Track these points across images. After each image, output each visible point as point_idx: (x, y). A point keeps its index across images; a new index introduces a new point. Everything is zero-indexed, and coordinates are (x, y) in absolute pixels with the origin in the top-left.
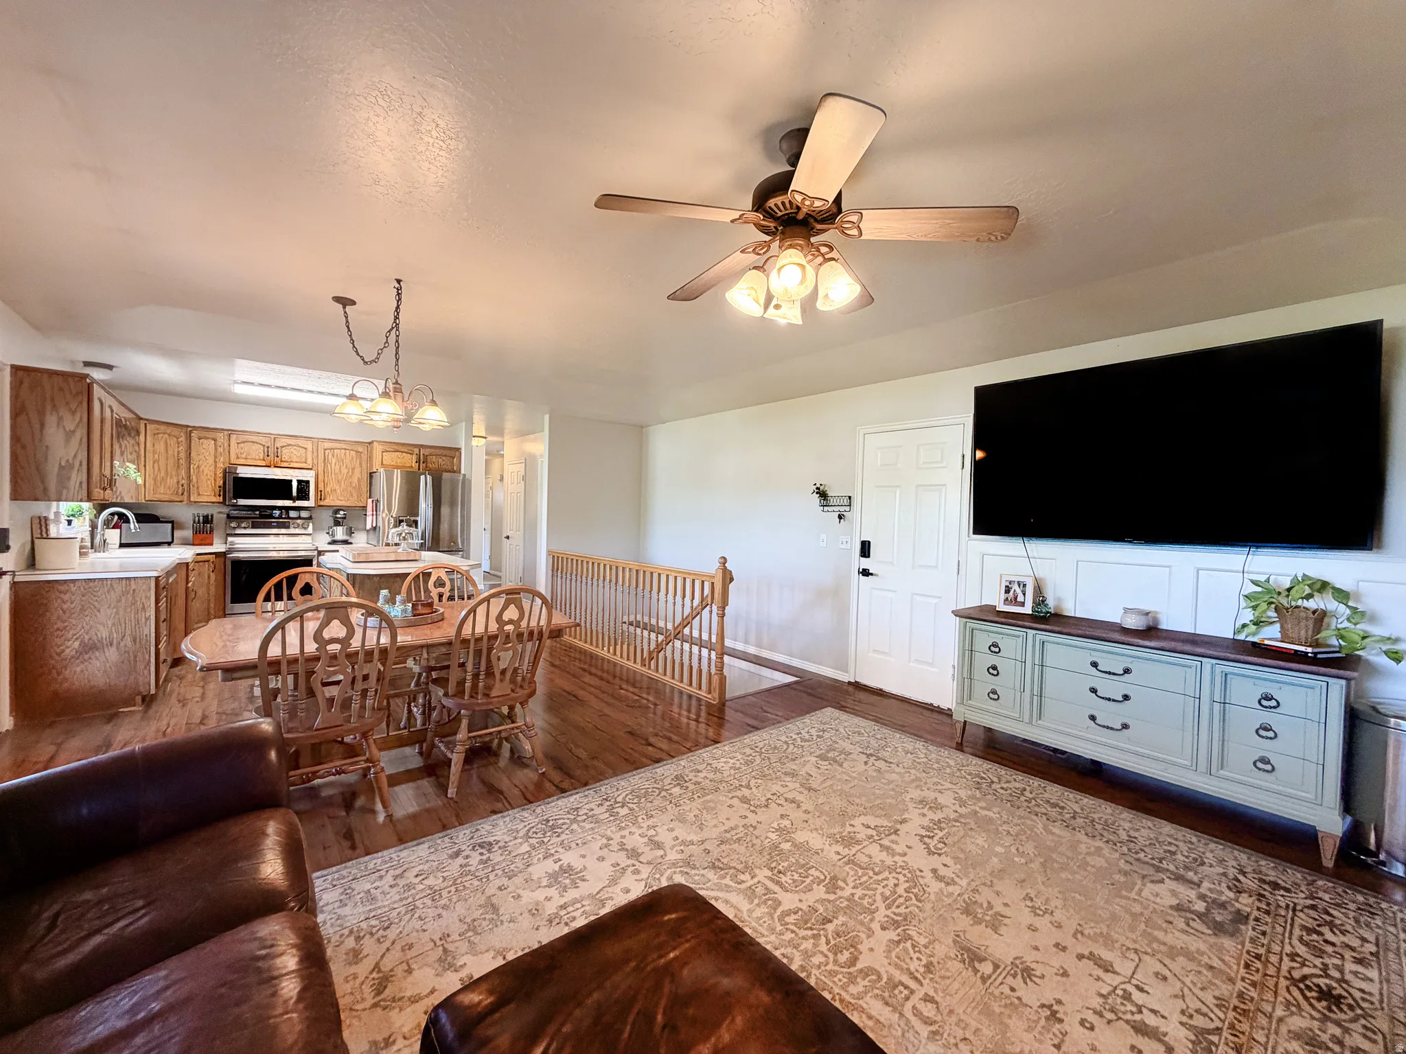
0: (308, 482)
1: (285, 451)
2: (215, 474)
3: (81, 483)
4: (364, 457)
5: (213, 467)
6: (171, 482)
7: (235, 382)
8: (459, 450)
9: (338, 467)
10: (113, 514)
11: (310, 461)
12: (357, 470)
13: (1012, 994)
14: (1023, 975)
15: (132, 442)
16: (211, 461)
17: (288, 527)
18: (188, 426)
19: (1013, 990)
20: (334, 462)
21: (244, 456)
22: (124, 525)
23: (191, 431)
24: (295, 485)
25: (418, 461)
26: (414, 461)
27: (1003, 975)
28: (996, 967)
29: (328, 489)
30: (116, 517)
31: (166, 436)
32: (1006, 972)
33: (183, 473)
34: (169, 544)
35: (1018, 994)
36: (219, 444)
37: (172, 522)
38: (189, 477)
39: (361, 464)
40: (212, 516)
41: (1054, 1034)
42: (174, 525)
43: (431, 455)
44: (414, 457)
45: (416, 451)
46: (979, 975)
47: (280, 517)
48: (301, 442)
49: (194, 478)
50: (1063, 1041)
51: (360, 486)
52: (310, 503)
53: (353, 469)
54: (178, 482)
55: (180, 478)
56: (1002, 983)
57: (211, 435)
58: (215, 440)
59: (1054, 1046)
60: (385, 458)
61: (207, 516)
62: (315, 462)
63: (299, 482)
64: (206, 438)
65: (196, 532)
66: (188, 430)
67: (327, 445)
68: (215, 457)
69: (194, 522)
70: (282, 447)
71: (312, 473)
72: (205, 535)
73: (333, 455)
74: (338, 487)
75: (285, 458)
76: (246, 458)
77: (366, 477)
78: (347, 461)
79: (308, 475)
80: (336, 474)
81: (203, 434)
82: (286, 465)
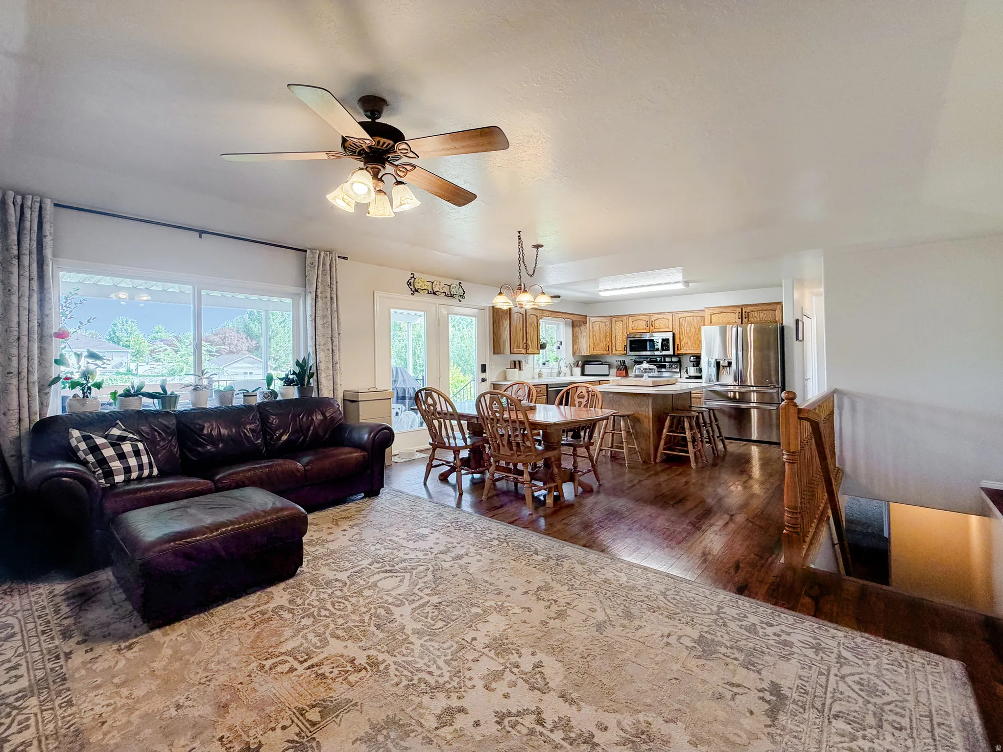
0: (668, 339)
1: (657, 322)
2: (623, 339)
3: (508, 347)
5: (622, 335)
6: (603, 345)
7: (600, 291)
8: (780, 303)
9: (688, 329)
11: (670, 326)
13: (280, 726)
14: (297, 742)
16: (621, 332)
17: (666, 367)
18: (610, 316)
19: (284, 728)
20: (685, 325)
23: (612, 319)
24: (660, 341)
25: (740, 318)
26: (737, 317)
27: (301, 725)
28: (313, 724)
29: (683, 343)
31: (599, 322)
32: (304, 729)
35: (279, 731)
37: (607, 364)
40: (624, 361)
41: (230, 742)
42: (610, 366)
43: (752, 311)
44: (738, 314)
45: (740, 309)
46: (307, 708)
47: (661, 362)
48: (665, 316)
49: (614, 342)
50: (223, 745)
52: (670, 353)
53: (699, 328)
54: (606, 345)
56: (293, 722)
57: (621, 319)
58: (623, 322)
59: (223, 737)
61: (621, 361)
62: (673, 327)
63: (663, 340)
64: (618, 321)
67: (680, 315)
68: (623, 330)
69: (618, 365)
70: (655, 320)
71: (671, 334)
73: (685, 322)
74: (689, 341)
75: (657, 326)
76: (636, 329)
78: (695, 324)
79: (669, 336)
80: (687, 333)
81: (616, 319)
82: (657, 330)
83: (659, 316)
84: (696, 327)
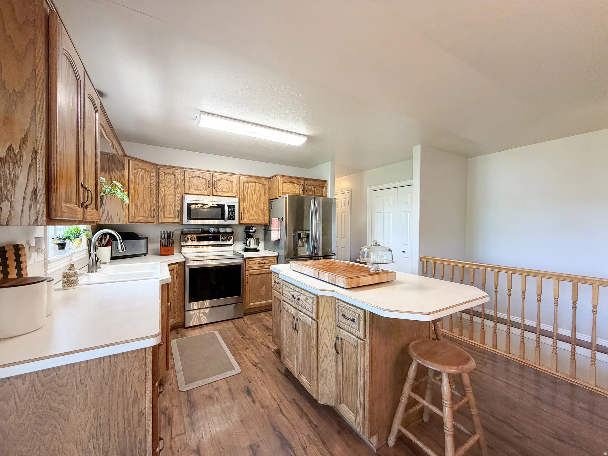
0: (234, 206)
1: (219, 183)
2: (175, 202)
3: (35, 191)
4: (267, 188)
5: (174, 195)
6: (147, 207)
8: (326, 181)
9: (251, 195)
10: (105, 234)
11: (234, 191)
12: (263, 197)
15: (119, 174)
16: (172, 191)
17: (219, 240)
18: (157, 165)
20: (249, 191)
21: (193, 187)
22: (114, 242)
23: (159, 169)
24: (226, 208)
25: (303, 190)
26: (300, 189)
29: (246, 212)
30: (108, 236)
31: (143, 171)
33: (154, 201)
34: (145, 255)
36: (177, 178)
37: (147, 238)
38: (158, 204)
39: (265, 193)
40: (173, 233)
43: (311, 185)
44: (301, 187)
45: (302, 182)
47: (214, 233)
48: (229, 177)
49: (161, 204)
51: (264, 209)
52: (235, 222)
53: (260, 197)
54: (151, 207)
55: (152, 205)
57: (172, 171)
58: (175, 175)
60: (284, 187)
61: (170, 233)
62: (238, 192)
63: (229, 206)
64: (169, 174)
65: (162, 245)
66: (157, 168)
67: (245, 179)
68: (175, 188)
69: (161, 237)
70: (218, 181)
71: (236, 200)
72: (168, 248)
73: (248, 187)
74: (251, 210)
75: (219, 188)
76: (195, 189)
77: (268, 202)
78: (257, 191)
79: (234, 201)
80: (250, 201)
81: (167, 170)
82: (220, 194)
83: (223, 176)
84: (258, 195)
